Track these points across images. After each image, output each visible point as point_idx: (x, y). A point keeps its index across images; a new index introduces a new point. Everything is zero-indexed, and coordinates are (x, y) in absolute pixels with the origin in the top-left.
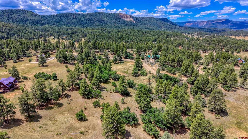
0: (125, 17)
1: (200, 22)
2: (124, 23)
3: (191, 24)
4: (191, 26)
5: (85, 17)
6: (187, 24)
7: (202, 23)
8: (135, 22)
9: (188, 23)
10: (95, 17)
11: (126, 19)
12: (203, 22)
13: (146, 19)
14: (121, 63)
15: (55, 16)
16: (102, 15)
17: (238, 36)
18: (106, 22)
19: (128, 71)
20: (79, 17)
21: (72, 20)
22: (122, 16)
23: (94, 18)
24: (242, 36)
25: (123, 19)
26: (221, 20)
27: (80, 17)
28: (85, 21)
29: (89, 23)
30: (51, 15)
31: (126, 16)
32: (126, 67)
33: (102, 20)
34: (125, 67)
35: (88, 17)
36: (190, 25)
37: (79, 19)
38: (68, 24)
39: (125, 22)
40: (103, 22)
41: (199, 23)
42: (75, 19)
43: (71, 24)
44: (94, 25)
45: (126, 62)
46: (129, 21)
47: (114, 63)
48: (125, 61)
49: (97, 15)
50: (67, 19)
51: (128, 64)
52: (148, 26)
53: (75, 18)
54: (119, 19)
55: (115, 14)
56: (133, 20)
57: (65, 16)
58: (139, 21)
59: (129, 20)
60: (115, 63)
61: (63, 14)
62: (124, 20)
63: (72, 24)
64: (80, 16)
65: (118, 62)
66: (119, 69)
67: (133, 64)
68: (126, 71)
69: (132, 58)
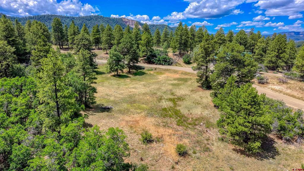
10: (90, 22)
11: (131, 26)
14: (135, 74)
15: (31, 18)
16: (99, 20)
19: (175, 104)
20: (66, 21)
22: (127, 22)
23: (88, 22)
30: (26, 17)
31: (132, 22)
32: (156, 86)
34: (153, 87)
37: (67, 23)
45: (152, 72)
47: (113, 74)
48: (148, 70)
49: (92, 19)
50: (49, 23)
51: (161, 77)
54: (123, 25)
55: (118, 19)
57: (46, 18)
60: (114, 76)
61: (44, 16)
64: (68, 19)
65: (126, 70)
66: (130, 97)
67: (177, 76)
68: (170, 104)
69: (167, 62)
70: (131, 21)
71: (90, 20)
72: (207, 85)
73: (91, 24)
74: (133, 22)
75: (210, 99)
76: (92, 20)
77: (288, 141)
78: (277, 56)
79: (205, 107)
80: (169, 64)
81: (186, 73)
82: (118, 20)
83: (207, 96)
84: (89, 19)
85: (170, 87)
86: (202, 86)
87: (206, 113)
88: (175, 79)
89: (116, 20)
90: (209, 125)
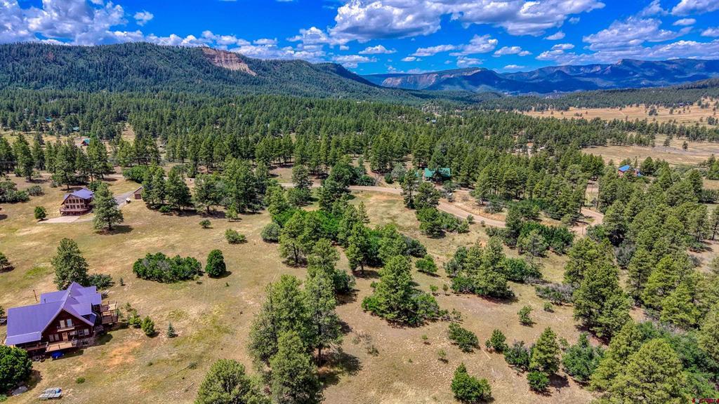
0: (223, 59)
1: (421, 76)
2: (223, 76)
3: (399, 81)
4: (399, 85)
5: (89, 57)
6: (388, 81)
7: (425, 78)
8: (254, 74)
9: (391, 78)
10: (126, 59)
11: (225, 66)
12: (428, 74)
13: (285, 66)
16: (149, 53)
17: (528, 111)
18: (164, 73)
20: (67, 58)
21: (45, 68)
22: (213, 57)
23: (122, 60)
24: (535, 110)
25: (218, 65)
26: (468, 70)
27: (70, 56)
28: (90, 71)
29: (105, 76)
31: (226, 57)
33: (153, 69)
35: (101, 56)
36: (397, 84)
37: (70, 64)
38: (30, 79)
39: (226, 74)
40: (154, 73)
41: (418, 78)
42: (53, 64)
43: (43, 82)
44: (127, 84)
46: (239, 72)
48: (355, 193)
49: (131, 51)
50: (26, 64)
52: (297, 86)
53: (55, 61)
54: (207, 65)
56: (247, 69)
58: (265, 70)
59: (235, 67)
62: (221, 68)
63: (46, 80)
64: (71, 54)
67: (385, 198)
68: (390, 221)
69: (370, 182)
70: (222, 54)
71: (126, 55)
72: (411, 205)
73: (132, 65)
74: (229, 55)
75: (415, 216)
76: (133, 54)
77: (451, 231)
78: (468, 175)
79: (413, 221)
80: (372, 185)
81: (392, 195)
82: (194, 52)
83: (412, 214)
84: (125, 53)
85: (384, 209)
86: (408, 207)
87: (413, 224)
88: (385, 202)
89: (187, 53)
90: (415, 229)
